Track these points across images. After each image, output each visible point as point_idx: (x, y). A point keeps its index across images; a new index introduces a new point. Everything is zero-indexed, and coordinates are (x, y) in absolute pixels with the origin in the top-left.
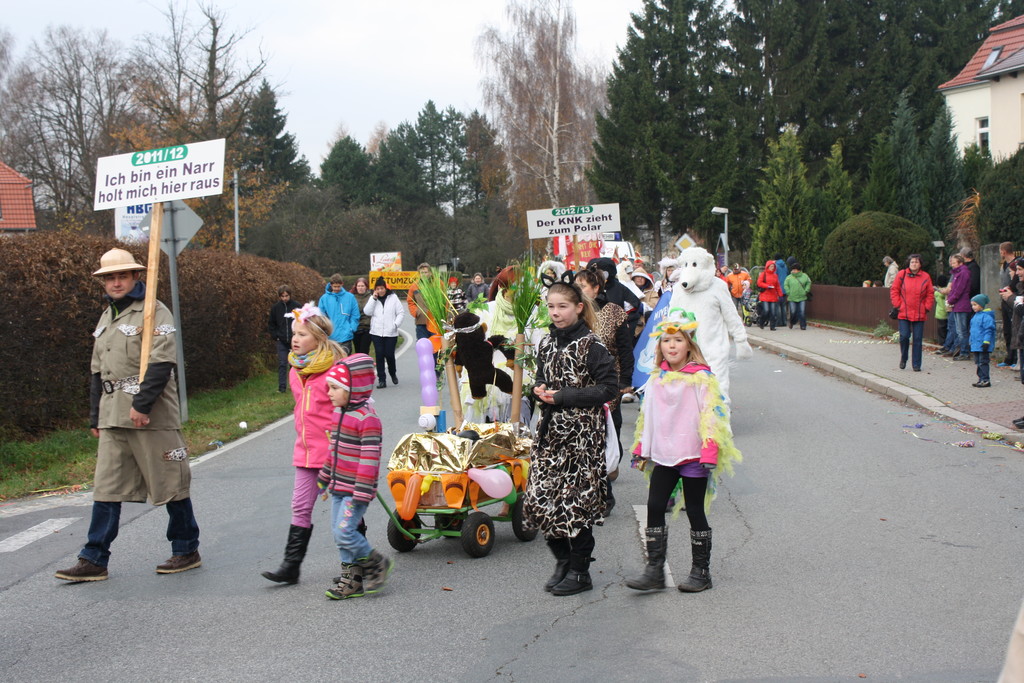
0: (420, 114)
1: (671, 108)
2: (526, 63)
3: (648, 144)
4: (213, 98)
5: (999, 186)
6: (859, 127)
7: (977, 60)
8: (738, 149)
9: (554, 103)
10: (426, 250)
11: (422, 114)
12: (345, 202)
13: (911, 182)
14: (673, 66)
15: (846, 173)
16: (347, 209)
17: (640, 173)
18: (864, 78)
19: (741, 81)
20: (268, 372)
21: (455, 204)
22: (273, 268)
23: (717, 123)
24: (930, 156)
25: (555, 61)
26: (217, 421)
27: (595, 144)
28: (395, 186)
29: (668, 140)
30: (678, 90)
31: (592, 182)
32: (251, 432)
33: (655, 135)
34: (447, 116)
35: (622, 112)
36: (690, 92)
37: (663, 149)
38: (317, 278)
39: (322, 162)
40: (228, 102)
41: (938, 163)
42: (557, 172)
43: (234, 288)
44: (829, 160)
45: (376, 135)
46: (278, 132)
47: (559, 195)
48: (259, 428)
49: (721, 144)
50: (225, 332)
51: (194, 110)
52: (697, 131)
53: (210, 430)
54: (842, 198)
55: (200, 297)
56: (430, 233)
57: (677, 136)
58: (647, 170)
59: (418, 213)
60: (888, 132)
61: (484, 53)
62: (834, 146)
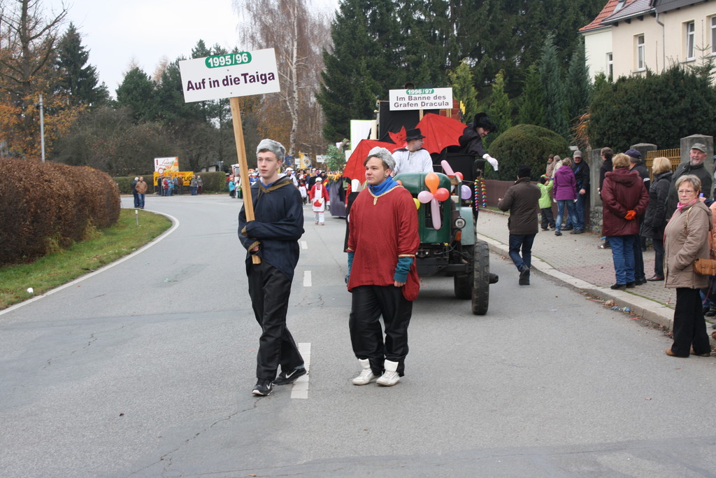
0: (193, 51)
1: (379, 45)
2: (271, 12)
3: (363, 73)
4: (26, 39)
5: (603, 105)
6: (522, 60)
7: (608, 10)
8: (430, 77)
9: (293, 42)
10: (199, 155)
11: (195, 50)
12: (135, 118)
13: (555, 102)
14: (381, 14)
15: (506, 95)
16: (136, 124)
17: (357, 96)
18: (524, 23)
19: (432, 25)
20: (62, 250)
21: (221, 120)
22: (67, 170)
23: (414, 57)
24: (569, 82)
25: (294, 9)
26: (12, 288)
27: (323, 74)
28: (173, 106)
29: (378, 71)
30: (385, 32)
31: (320, 102)
32: (36, 295)
33: (368, 67)
34: (214, 52)
35: (342, 48)
36: (393, 33)
37: (374, 78)
38: (105, 178)
39: (117, 88)
40: (38, 42)
41: (575, 87)
42: (296, 95)
43: (32, 187)
44: (494, 85)
45: (160, 66)
46: (83, 64)
47: (297, 113)
48: (42, 293)
49: (418, 73)
50: (25, 220)
51: (12, 48)
52: (399, 64)
53: (5, 294)
54: (504, 114)
55: (4, 194)
56: (202, 142)
57: (384, 67)
58: (362, 94)
59: (193, 126)
60: (538, 64)
61: (240, 4)
62: (497, 75)
